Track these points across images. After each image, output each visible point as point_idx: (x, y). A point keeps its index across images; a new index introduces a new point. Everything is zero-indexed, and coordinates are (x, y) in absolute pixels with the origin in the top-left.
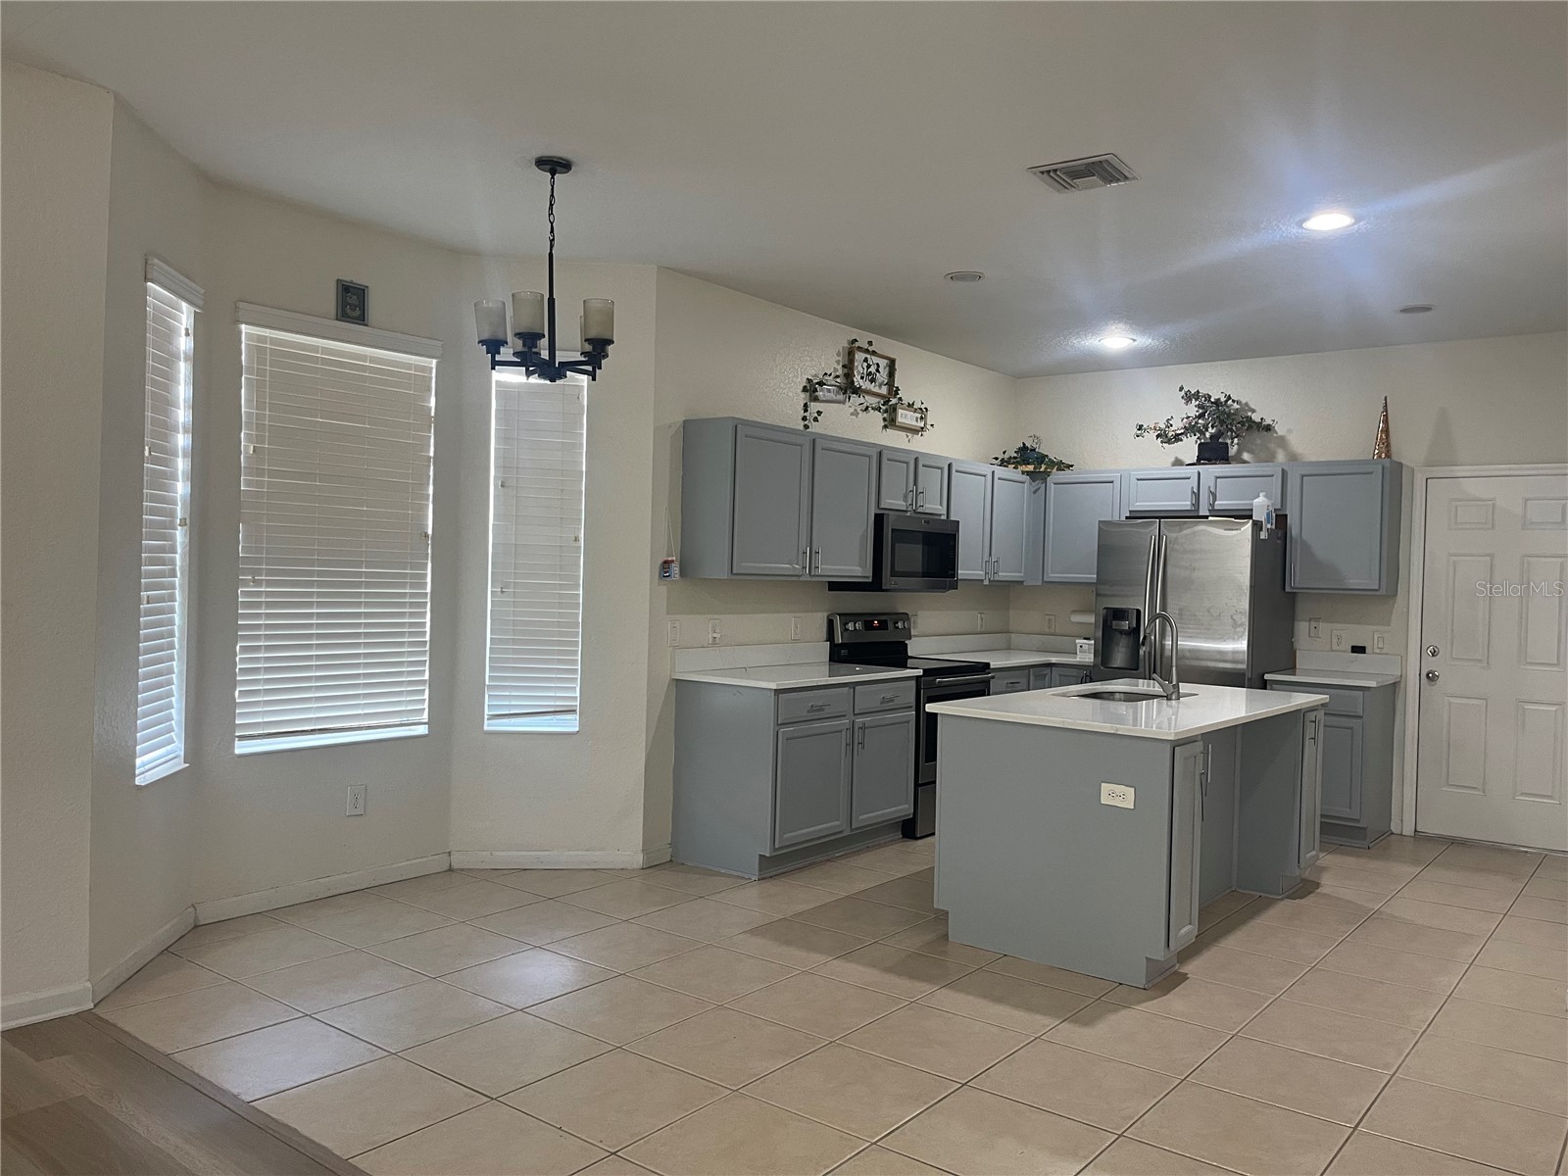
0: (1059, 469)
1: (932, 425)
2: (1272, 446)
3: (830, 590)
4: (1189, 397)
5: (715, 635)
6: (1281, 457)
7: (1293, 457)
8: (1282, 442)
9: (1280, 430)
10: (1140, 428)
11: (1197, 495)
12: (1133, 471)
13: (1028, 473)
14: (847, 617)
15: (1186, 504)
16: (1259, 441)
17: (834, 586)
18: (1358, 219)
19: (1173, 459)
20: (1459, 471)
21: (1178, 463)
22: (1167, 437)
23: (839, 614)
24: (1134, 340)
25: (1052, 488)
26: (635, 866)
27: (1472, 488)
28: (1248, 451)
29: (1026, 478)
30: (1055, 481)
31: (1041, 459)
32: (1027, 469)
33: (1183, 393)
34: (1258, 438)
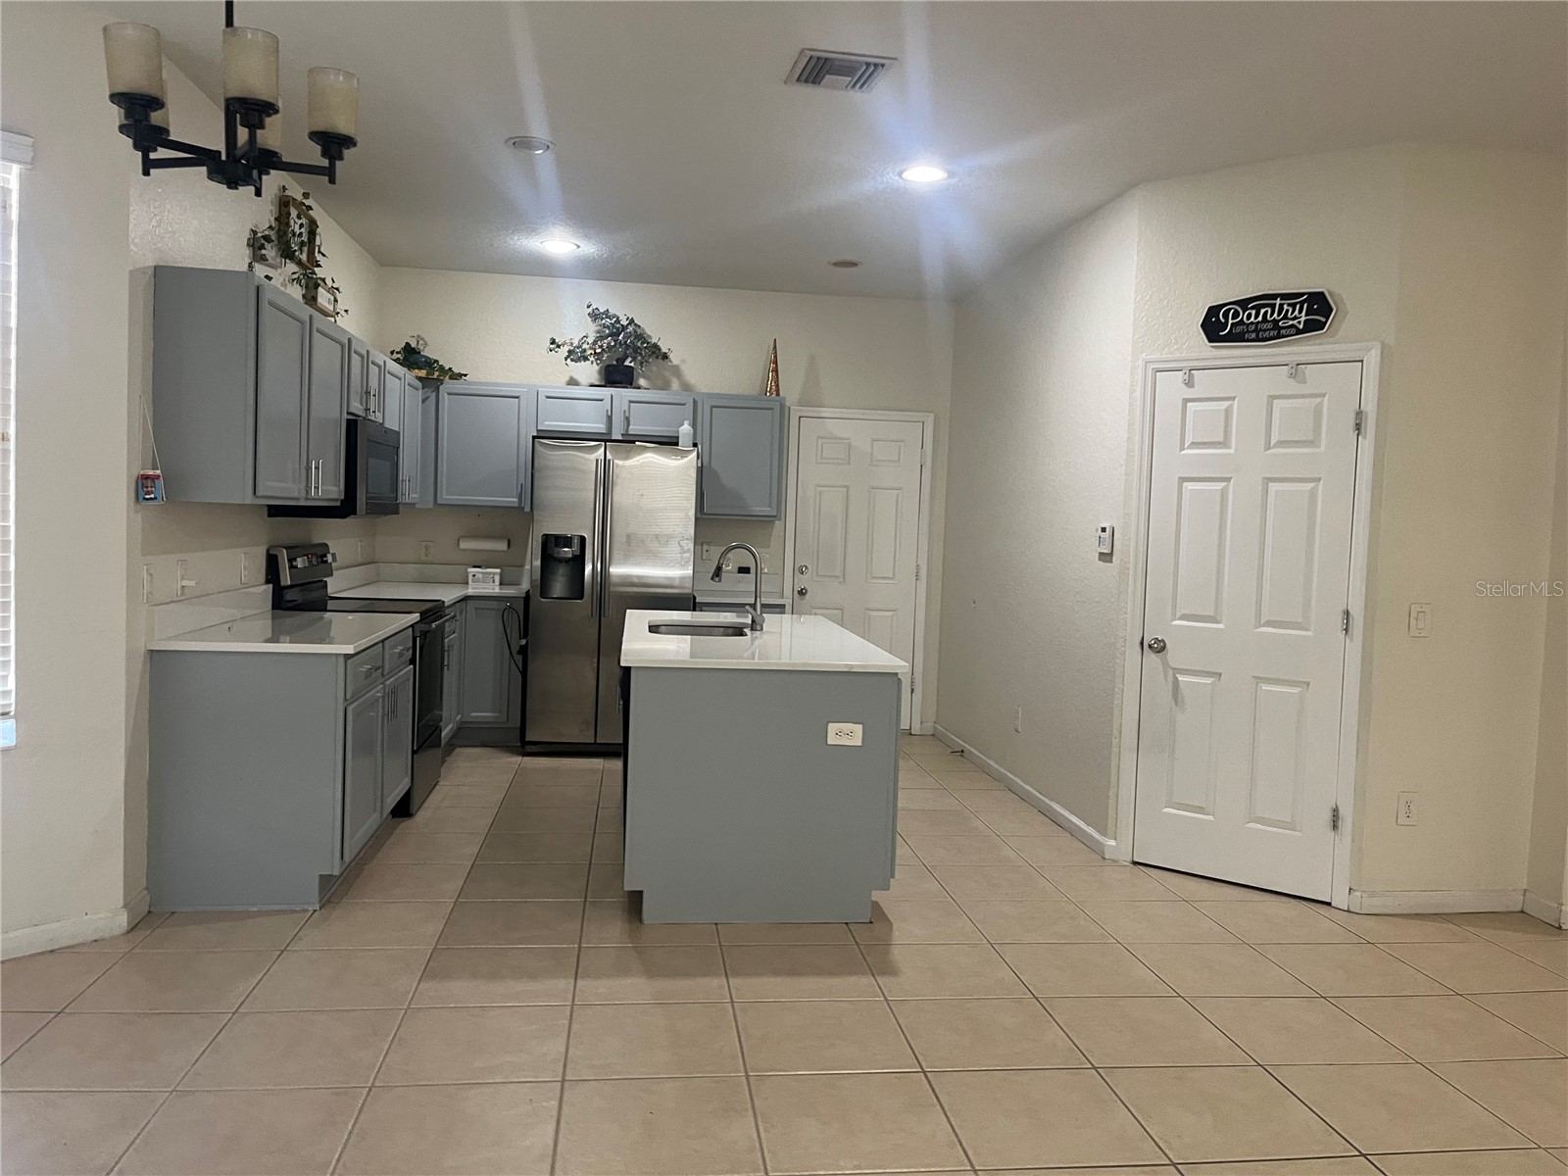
0: (451, 378)
1: (346, 311)
2: (667, 374)
3: (269, 516)
4: (595, 316)
5: (185, 583)
6: (675, 385)
7: (686, 387)
8: (676, 371)
9: (674, 358)
10: (553, 342)
11: (610, 419)
12: (543, 387)
13: (420, 379)
14: (294, 550)
15: (600, 427)
16: (654, 368)
17: (275, 511)
18: (951, 174)
19: (567, 379)
20: (826, 412)
21: (572, 382)
22: (576, 355)
23: (286, 548)
24: (578, 247)
25: (445, 398)
26: (117, 932)
27: (835, 428)
28: (644, 377)
29: (419, 384)
30: (450, 391)
31: (430, 364)
32: (420, 375)
33: (590, 310)
34: (655, 365)
